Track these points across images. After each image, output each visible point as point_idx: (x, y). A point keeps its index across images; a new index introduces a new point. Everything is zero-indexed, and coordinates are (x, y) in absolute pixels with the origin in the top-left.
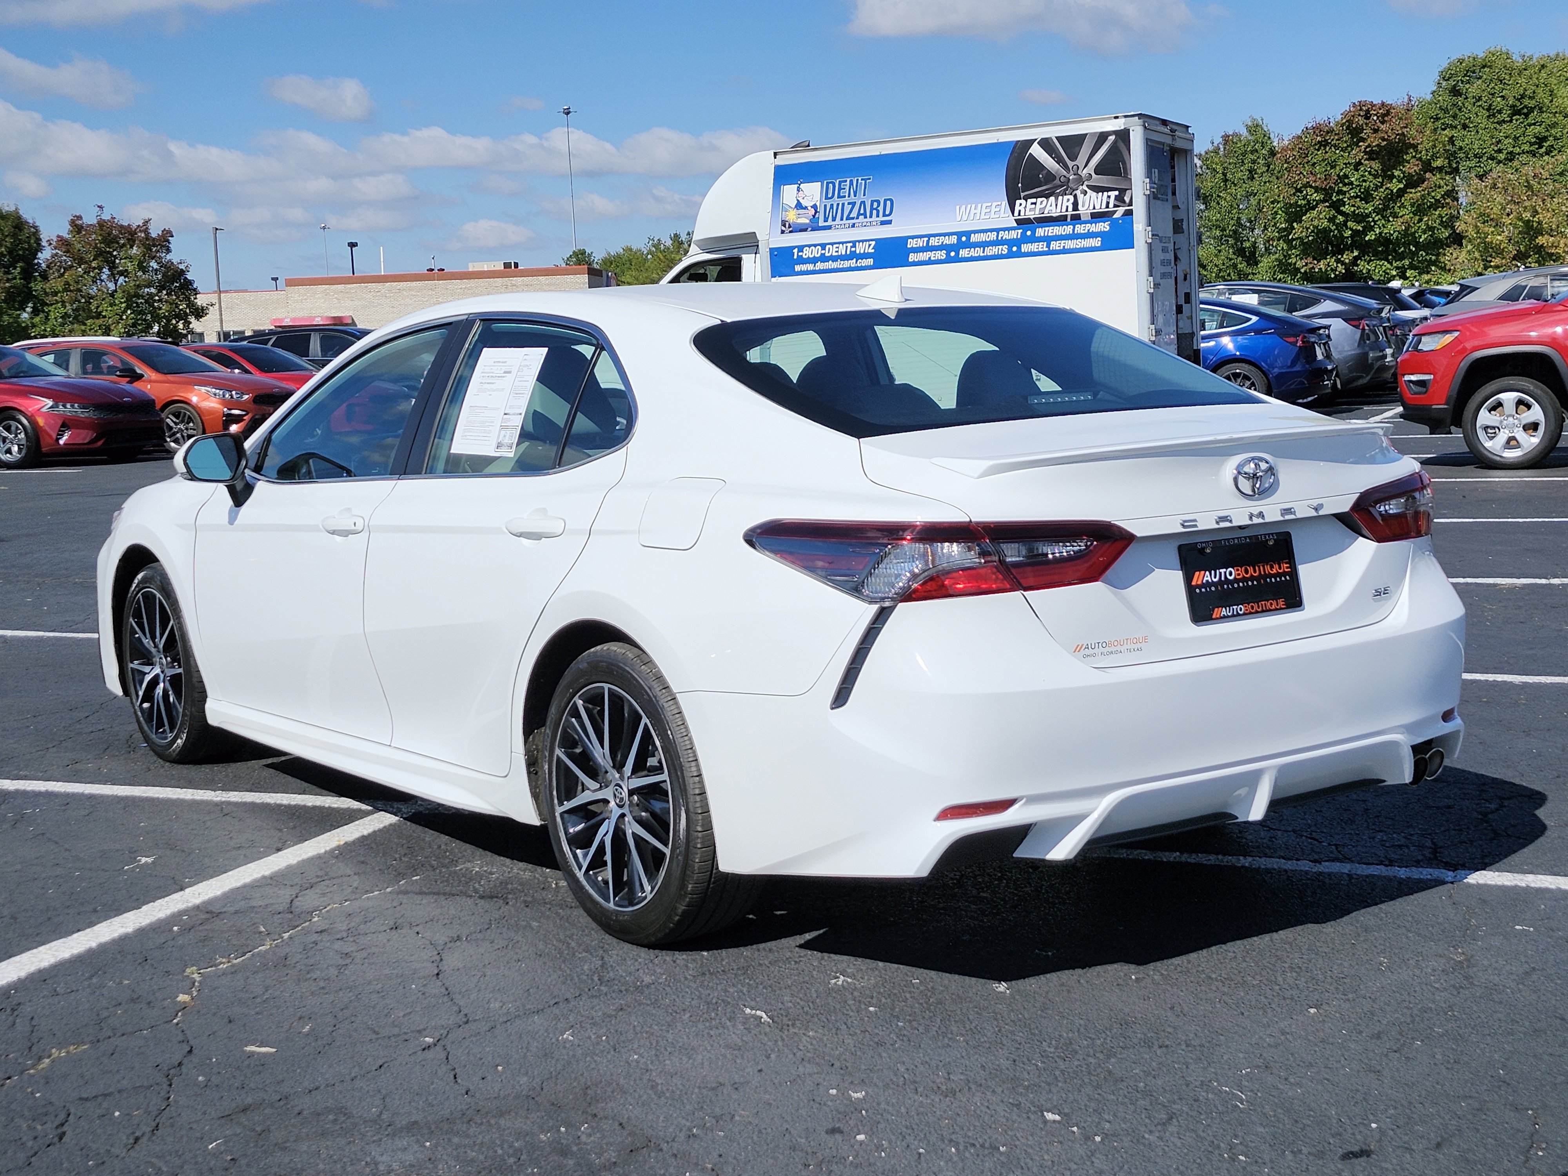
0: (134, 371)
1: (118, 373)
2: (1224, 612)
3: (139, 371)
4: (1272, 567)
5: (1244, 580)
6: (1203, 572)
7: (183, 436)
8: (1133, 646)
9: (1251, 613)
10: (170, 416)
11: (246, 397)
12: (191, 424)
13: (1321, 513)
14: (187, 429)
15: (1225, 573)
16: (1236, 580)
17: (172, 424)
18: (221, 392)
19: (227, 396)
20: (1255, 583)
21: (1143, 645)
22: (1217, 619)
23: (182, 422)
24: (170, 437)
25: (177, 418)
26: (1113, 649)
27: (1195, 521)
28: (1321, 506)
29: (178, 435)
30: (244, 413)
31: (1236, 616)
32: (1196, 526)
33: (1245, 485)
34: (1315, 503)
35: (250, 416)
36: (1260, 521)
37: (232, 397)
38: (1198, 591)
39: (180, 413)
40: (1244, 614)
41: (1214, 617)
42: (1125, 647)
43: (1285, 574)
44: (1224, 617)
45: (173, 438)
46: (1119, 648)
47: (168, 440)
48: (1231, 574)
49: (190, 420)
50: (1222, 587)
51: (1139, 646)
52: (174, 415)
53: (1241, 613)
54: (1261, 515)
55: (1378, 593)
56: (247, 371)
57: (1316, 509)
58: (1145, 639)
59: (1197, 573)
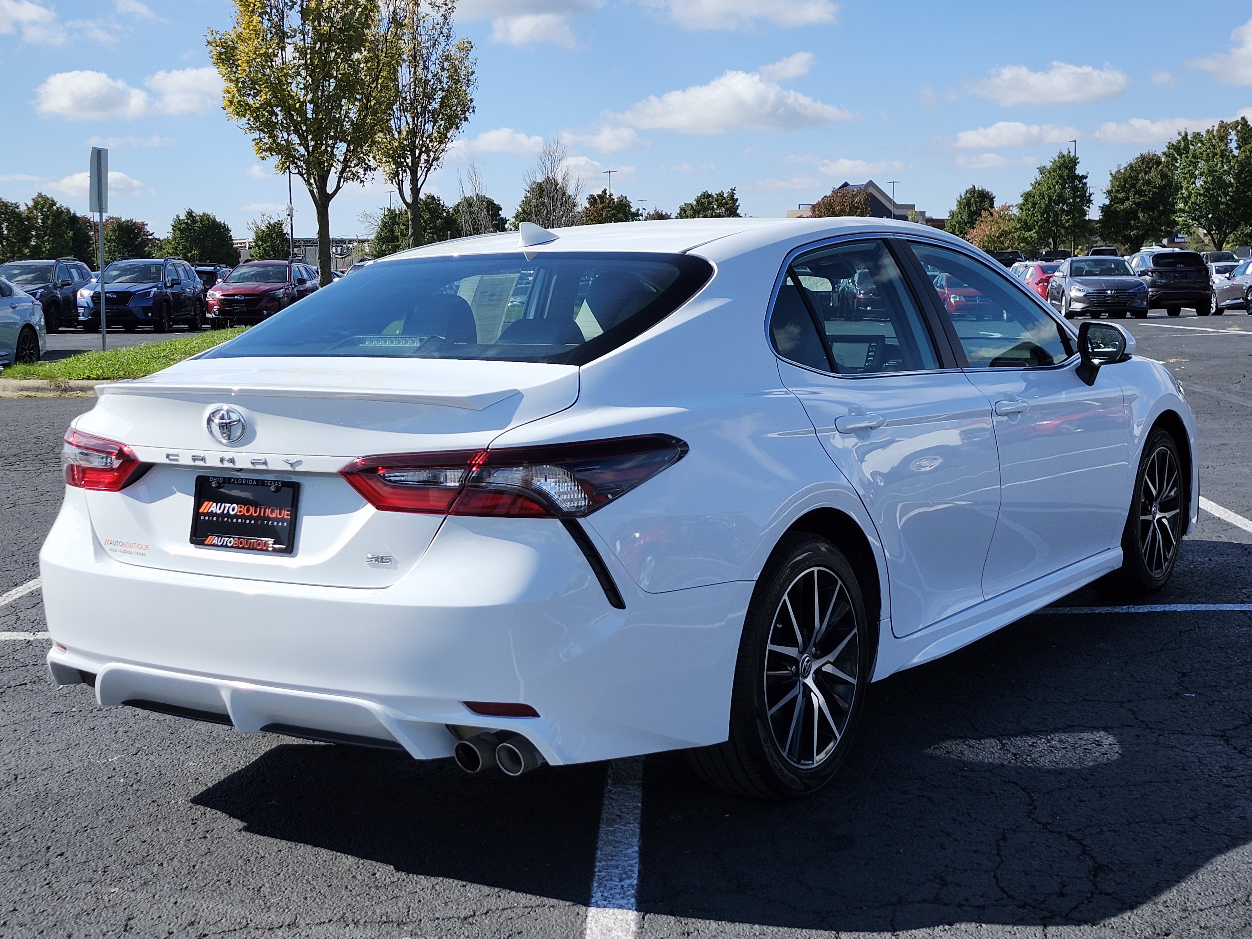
2: (216, 540)
4: (272, 512)
5: (243, 517)
6: (211, 503)
8: (139, 551)
9: (238, 547)
13: (298, 469)
15: (229, 507)
16: (236, 516)
20: (253, 522)
21: (145, 552)
22: (207, 545)
26: (126, 549)
27: (177, 455)
28: (299, 462)
31: (224, 546)
32: (177, 460)
33: (217, 432)
34: (293, 459)
36: (231, 465)
38: (202, 518)
40: (232, 547)
41: (206, 542)
42: (133, 550)
43: (283, 520)
44: (214, 545)
46: (130, 549)
48: (233, 510)
50: (223, 519)
51: (142, 551)
53: (229, 545)
54: (232, 461)
57: (292, 465)
58: (147, 547)
59: (206, 503)
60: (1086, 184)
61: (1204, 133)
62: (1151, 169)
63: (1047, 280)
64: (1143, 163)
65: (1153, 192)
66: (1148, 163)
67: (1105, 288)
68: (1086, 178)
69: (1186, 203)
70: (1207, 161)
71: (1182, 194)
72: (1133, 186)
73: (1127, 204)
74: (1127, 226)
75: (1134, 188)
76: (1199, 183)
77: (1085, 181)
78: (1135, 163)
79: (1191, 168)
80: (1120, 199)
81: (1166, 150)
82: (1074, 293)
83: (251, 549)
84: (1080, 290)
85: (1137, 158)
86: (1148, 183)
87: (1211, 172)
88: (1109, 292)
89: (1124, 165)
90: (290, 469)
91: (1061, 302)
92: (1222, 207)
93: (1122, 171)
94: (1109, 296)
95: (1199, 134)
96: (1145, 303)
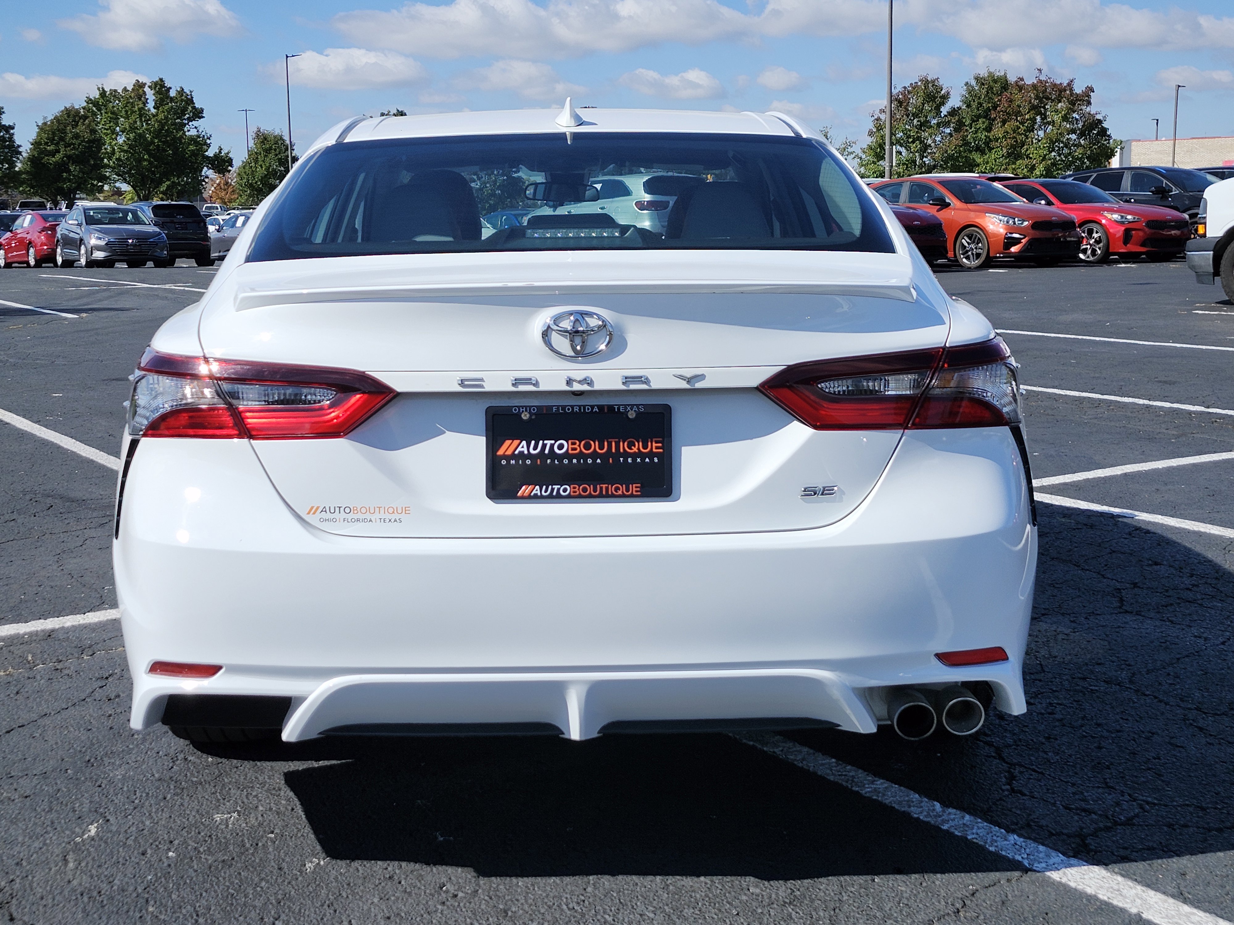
0: (944, 201)
1: (931, 202)
2: (537, 491)
3: (947, 201)
4: (631, 445)
5: (580, 456)
6: (518, 441)
7: (973, 254)
8: (388, 516)
9: (580, 496)
10: (965, 238)
11: (1026, 223)
12: (980, 245)
13: (699, 385)
14: (976, 248)
15: (553, 445)
16: (566, 455)
17: (966, 245)
18: (1006, 218)
19: (1010, 222)
20: (598, 461)
21: (403, 516)
22: (523, 497)
23: (974, 242)
24: (963, 254)
25: (970, 239)
26: (361, 516)
27: (482, 380)
28: (702, 377)
29: (970, 253)
30: (1022, 237)
31: (557, 498)
32: (482, 387)
33: (562, 344)
34: (689, 373)
35: (1027, 238)
36: (585, 387)
37: (1015, 223)
38: (504, 462)
39: (972, 235)
40: (569, 497)
41: (519, 494)
42: (377, 516)
43: (651, 454)
44: (535, 497)
45: (966, 255)
46: (368, 516)
47: (962, 256)
48: (561, 447)
49: (979, 241)
50: (543, 461)
51: (396, 516)
52: (968, 236)
53: (564, 494)
54: (587, 381)
55: (810, 492)
56: (1049, 203)
57: (689, 380)
58: (406, 510)
59: (508, 442)
60: (13, 134)
61: (120, 91)
62: (78, 122)
63: (53, 228)
64: (68, 117)
65: (83, 145)
66: (74, 116)
67: (126, 237)
68: (13, 128)
69: (110, 159)
70: (127, 117)
71: (106, 149)
72: (62, 139)
73: (58, 156)
74: (59, 178)
75: (64, 141)
76: (121, 140)
77: (12, 131)
78: (61, 116)
79: (112, 124)
80: (49, 151)
81: (85, 104)
82: (93, 242)
83: (603, 496)
84: (100, 239)
85: (62, 111)
86: (76, 136)
87: (133, 129)
88: (130, 241)
89: (50, 117)
90: (687, 386)
91: (79, 250)
92: (145, 163)
93: (49, 123)
94: (131, 245)
95: (115, 91)
96: (166, 252)
